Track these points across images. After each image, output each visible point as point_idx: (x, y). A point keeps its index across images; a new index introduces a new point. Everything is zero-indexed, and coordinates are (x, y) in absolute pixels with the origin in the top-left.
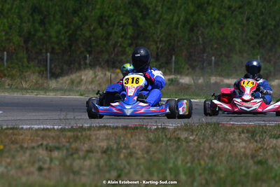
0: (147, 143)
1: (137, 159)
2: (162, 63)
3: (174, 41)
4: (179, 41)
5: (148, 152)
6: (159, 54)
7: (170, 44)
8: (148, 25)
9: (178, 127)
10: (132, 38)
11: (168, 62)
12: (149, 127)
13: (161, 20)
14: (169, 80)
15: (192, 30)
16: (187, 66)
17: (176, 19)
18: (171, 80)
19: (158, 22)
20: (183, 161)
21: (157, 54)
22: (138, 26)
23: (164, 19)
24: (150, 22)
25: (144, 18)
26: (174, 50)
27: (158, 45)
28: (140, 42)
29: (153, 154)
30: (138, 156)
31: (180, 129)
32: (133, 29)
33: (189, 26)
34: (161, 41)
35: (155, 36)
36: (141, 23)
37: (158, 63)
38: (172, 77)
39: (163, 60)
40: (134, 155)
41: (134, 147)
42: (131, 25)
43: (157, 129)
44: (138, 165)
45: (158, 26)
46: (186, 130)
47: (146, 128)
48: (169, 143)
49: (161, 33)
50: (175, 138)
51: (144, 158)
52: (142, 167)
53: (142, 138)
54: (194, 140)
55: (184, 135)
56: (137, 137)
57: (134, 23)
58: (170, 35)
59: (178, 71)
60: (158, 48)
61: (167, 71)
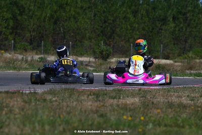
0: (22, 103)
1: (15, 115)
2: (34, 46)
3: (43, 30)
4: (46, 31)
5: (23, 110)
6: (33, 40)
7: (40, 33)
8: (24, 20)
9: (45, 91)
10: (12, 28)
11: (39, 46)
12: (24, 92)
13: (34, 16)
14: (39, 58)
15: (55, 23)
16: (52, 49)
17: (44, 15)
18: (41, 58)
19: (31, 17)
20: (47, 115)
21: (31, 40)
22: (17, 20)
23: (35, 15)
24: (26, 17)
25: (21, 14)
26: (43, 37)
27: (32, 33)
28: (18, 31)
29: (27, 111)
30: (16, 113)
31: (46, 93)
32: (14, 22)
33: (53, 20)
34: (34, 31)
35: (29, 27)
36: (19, 18)
37: (31, 46)
38: (42, 56)
39: (35, 44)
40: (13, 112)
41: (13, 106)
42: (12, 19)
43: (30, 93)
44: (15, 119)
45: (32, 20)
46: (51, 94)
47: (22, 93)
48: (38, 103)
49: (33, 25)
50: (43, 100)
51: (20, 114)
52: (18, 120)
53: (19, 100)
54: (56, 101)
55: (49, 97)
56: (15, 99)
57: (14, 18)
58: (40, 26)
59: (47, 52)
60: (31, 36)
61: (38, 52)
